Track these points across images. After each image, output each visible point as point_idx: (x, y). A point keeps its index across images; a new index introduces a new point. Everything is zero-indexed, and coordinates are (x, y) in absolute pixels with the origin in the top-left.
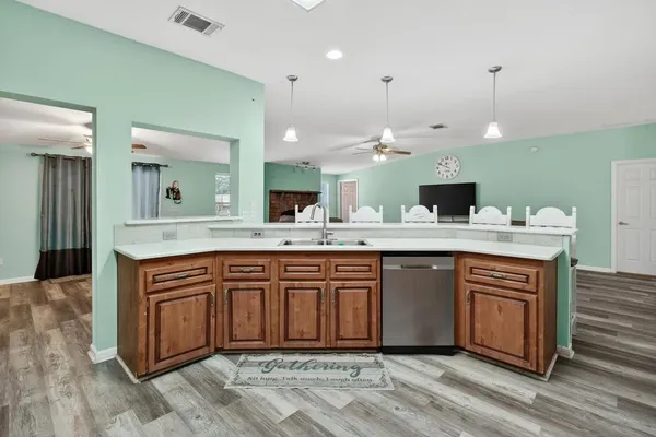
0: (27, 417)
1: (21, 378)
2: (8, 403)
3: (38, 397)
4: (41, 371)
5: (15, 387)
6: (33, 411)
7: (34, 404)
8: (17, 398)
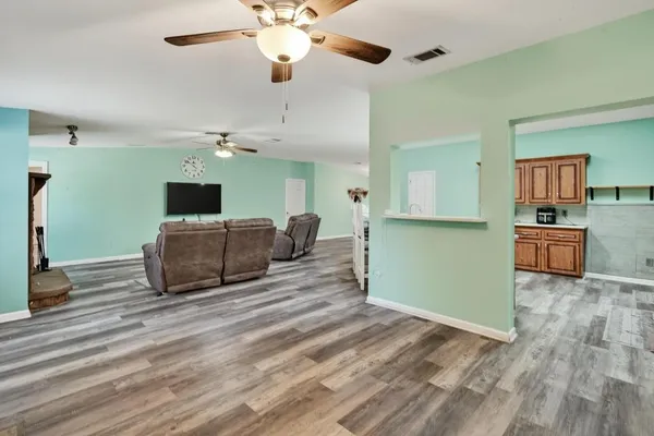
0: (576, 333)
1: (569, 354)
2: (582, 344)
3: (565, 338)
4: (552, 352)
5: (576, 351)
6: (572, 334)
7: (569, 336)
8: (578, 343)
